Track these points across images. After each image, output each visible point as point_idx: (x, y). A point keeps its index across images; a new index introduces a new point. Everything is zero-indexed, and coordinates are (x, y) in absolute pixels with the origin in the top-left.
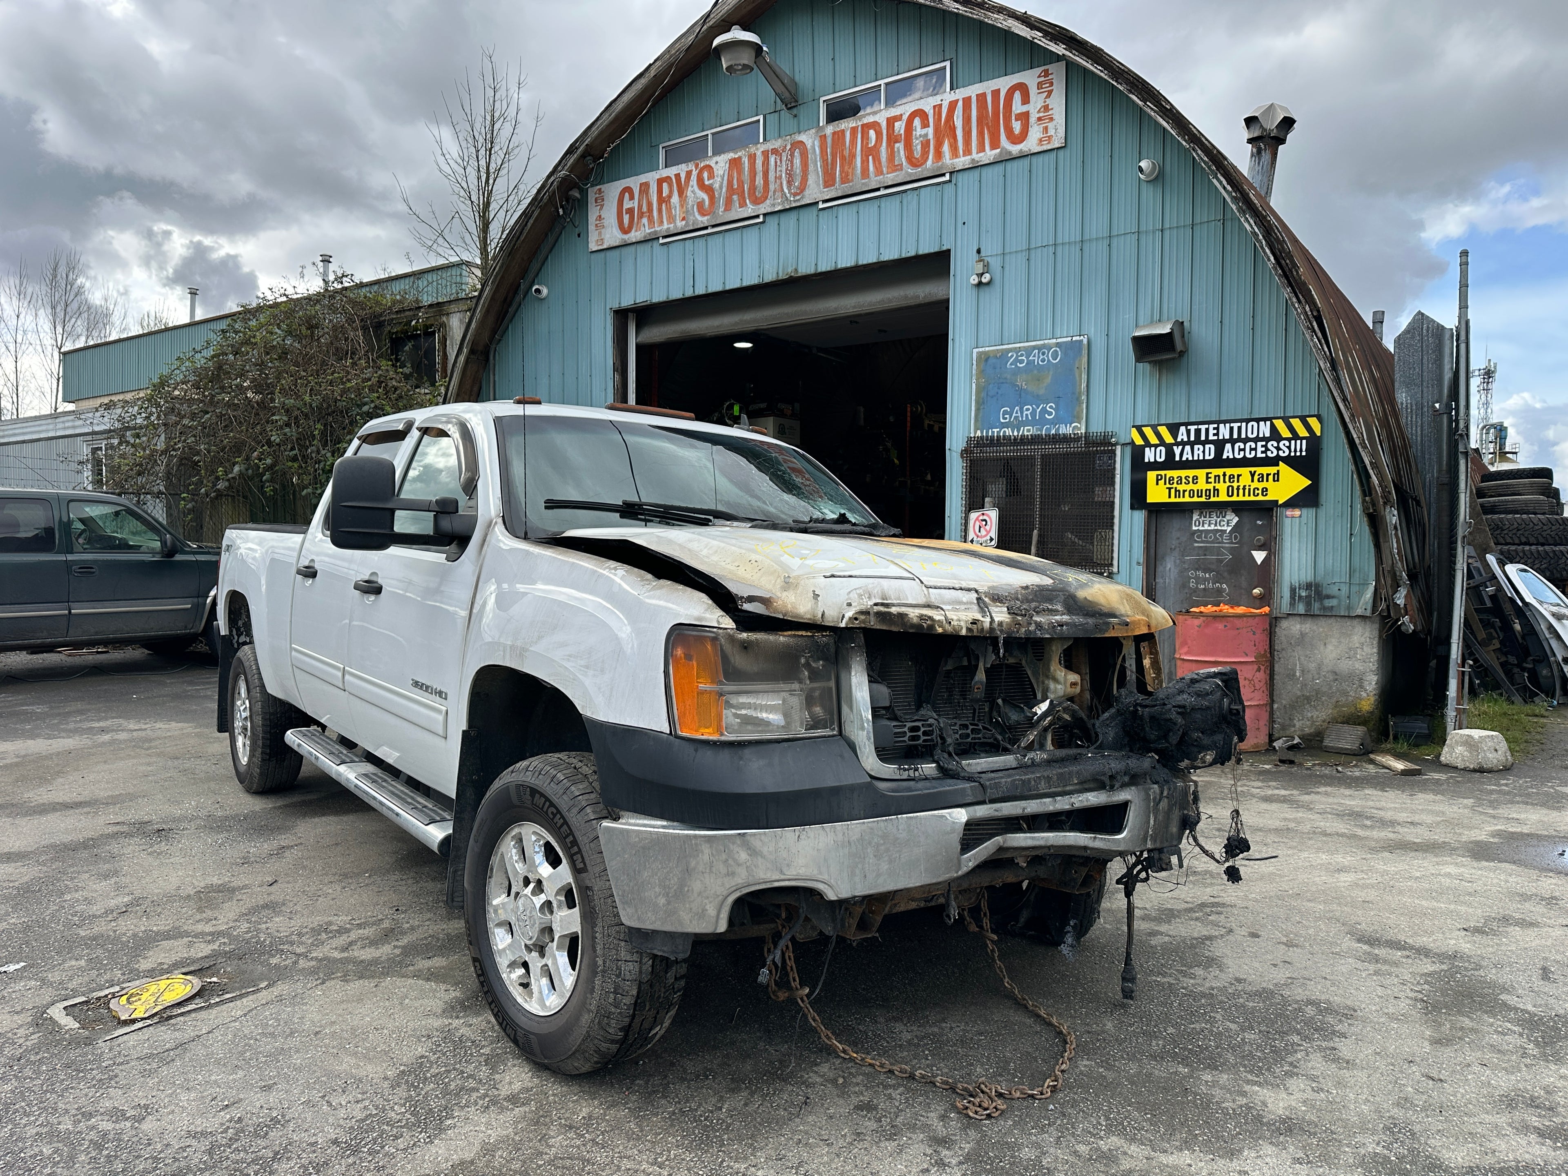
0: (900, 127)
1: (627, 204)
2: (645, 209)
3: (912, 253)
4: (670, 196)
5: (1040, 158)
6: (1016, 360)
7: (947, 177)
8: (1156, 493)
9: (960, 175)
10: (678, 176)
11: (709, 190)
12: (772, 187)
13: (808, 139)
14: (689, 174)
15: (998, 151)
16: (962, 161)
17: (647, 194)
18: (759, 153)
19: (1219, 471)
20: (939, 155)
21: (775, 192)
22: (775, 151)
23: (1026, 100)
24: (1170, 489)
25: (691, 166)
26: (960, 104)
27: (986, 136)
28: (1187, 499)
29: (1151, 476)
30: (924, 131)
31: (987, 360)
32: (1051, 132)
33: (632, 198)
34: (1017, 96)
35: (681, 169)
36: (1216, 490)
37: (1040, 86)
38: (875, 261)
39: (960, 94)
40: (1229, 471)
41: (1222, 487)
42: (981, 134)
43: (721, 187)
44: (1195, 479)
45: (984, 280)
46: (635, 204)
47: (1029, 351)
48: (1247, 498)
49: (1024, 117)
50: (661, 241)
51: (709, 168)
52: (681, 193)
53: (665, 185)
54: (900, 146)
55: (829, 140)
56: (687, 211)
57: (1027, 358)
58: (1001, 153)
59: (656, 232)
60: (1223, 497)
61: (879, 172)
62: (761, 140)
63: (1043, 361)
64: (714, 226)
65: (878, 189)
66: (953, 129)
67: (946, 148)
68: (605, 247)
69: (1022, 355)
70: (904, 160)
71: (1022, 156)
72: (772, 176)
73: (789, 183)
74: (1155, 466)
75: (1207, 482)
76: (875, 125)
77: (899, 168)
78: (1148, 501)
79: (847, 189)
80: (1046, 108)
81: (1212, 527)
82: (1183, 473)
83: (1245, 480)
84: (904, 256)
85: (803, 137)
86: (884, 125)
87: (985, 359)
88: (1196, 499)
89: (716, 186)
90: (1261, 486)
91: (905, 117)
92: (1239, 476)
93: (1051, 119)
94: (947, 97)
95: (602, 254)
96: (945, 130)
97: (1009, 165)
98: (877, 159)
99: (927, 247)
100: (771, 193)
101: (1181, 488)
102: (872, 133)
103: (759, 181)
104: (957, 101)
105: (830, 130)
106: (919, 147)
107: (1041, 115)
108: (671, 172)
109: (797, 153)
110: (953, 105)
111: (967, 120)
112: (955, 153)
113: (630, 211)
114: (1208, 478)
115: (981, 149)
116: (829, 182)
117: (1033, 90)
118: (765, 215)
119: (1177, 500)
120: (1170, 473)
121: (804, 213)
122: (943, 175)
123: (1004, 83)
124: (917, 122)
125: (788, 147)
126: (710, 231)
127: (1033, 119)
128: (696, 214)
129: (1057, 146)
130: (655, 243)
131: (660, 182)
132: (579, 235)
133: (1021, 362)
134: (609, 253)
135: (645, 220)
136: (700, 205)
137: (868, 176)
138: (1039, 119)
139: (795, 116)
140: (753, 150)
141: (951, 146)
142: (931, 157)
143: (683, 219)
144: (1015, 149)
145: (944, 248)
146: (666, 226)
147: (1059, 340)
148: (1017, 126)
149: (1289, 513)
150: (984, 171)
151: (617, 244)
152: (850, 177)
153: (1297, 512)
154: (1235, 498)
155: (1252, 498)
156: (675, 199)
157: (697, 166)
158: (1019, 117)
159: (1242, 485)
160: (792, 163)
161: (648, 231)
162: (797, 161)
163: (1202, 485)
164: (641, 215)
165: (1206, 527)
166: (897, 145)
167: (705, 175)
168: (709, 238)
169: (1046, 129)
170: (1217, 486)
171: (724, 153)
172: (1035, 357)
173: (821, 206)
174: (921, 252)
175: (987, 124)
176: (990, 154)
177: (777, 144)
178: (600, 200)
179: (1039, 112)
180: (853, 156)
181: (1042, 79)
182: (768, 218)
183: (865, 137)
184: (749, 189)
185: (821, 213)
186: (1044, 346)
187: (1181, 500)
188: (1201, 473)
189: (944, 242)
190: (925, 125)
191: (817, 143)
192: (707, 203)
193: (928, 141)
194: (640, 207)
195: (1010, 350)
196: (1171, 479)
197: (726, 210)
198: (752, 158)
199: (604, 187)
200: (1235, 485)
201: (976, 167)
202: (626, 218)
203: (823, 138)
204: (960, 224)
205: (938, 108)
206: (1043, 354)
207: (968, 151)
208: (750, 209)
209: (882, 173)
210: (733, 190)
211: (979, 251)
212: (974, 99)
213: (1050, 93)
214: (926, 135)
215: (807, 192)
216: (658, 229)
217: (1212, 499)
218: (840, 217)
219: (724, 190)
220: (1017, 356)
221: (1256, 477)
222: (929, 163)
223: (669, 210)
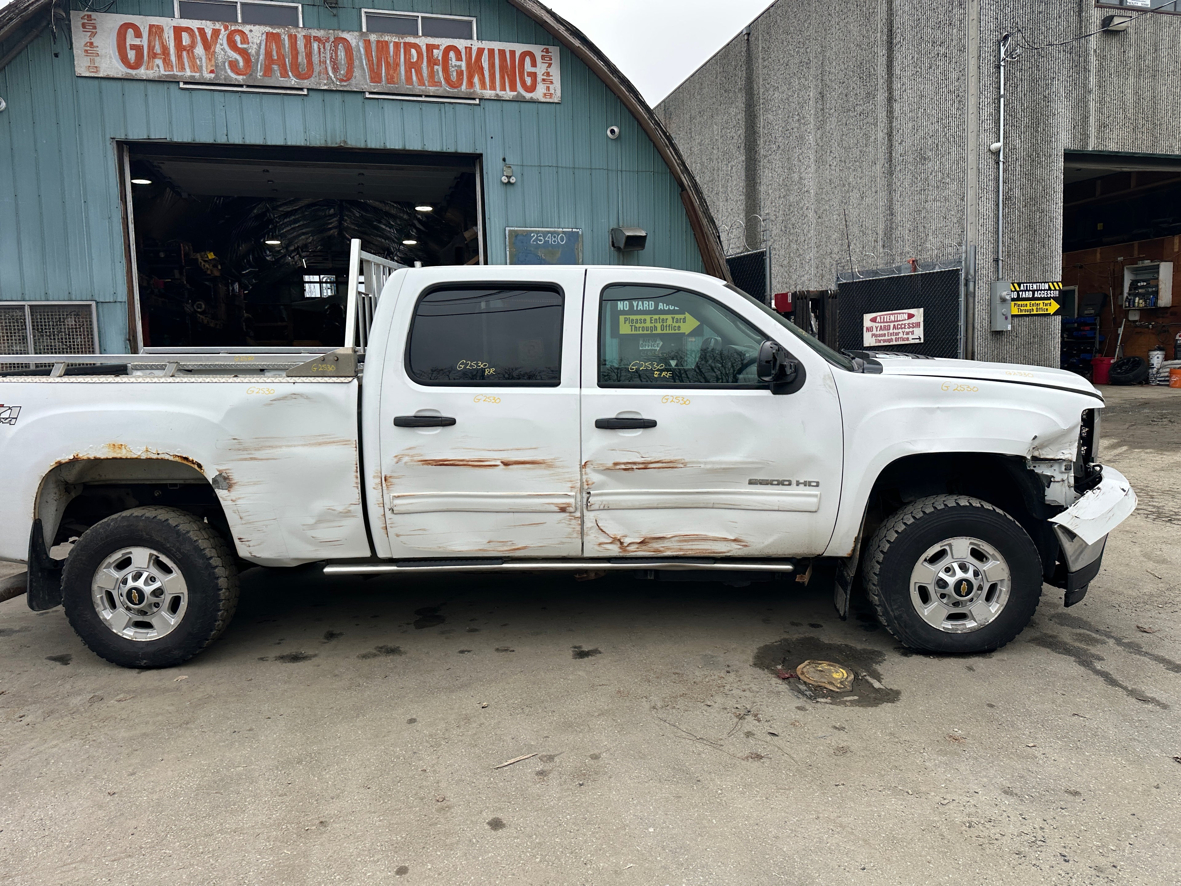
0: (438, 53)
1: (131, 39)
2: (158, 49)
3: (452, 150)
4: (193, 45)
5: (545, 105)
6: (537, 239)
7: (477, 101)
8: (625, 329)
9: (487, 102)
10: (201, 31)
11: (244, 53)
12: (317, 69)
13: (352, 38)
14: (216, 33)
15: (515, 93)
16: (489, 93)
17: (161, 37)
18: (299, 36)
19: (657, 317)
20: (471, 84)
21: (320, 73)
22: (317, 39)
23: (534, 64)
24: (632, 326)
25: (218, 26)
26: (486, 52)
27: (506, 80)
28: (641, 332)
29: (622, 318)
30: (458, 63)
31: (516, 236)
32: (552, 91)
33: (138, 34)
34: (528, 60)
35: (208, 26)
36: (656, 327)
37: (543, 57)
38: (420, 149)
39: (487, 45)
40: (662, 317)
41: (658, 325)
42: (502, 78)
43: (258, 53)
44: (645, 320)
45: (511, 181)
46: (145, 42)
47: (545, 234)
48: (670, 332)
49: (533, 75)
50: (182, 85)
51: (242, 33)
52: (207, 46)
53: (185, 36)
54: (438, 68)
55: (374, 46)
56: (217, 66)
57: (544, 238)
58: (517, 96)
59: (174, 76)
60: (659, 331)
61: (421, 82)
62: (301, 25)
63: (555, 241)
64: (248, 86)
65: (420, 96)
66: (482, 68)
67: (476, 80)
68: (101, 75)
69: (540, 236)
70: (442, 79)
71: (532, 101)
72: (315, 59)
73: (335, 70)
74: (624, 312)
75: (651, 323)
76: (416, 46)
77: (438, 84)
78: (621, 333)
79: (391, 88)
80: (548, 74)
81: (650, 348)
82: (638, 317)
83: (670, 322)
84: (445, 150)
85: (345, 35)
86: (424, 48)
87: (514, 235)
88: (645, 332)
89: (253, 51)
90: (677, 325)
91: (442, 48)
92: (667, 319)
93: (552, 83)
94: (476, 44)
95: (96, 82)
96: (475, 67)
97: (523, 105)
98: (419, 73)
99: (464, 148)
100: (315, 73)
101: (637, 325)
102: (413, 51)
103: (302, 58)
104: (484, 49)
105: (373, 37)
106: (455, 74)
107: (545, 77)
108: (194, 24)
109: (340, 46)
110: (480, 51)
111: (492, 66)
112: (483, 86)
113: (138, 49)
114: (651, 320)
115: (503, 89)
116: (376, 77)
117: (539, 60)
118: (308, 89)
119: (636, 333)
120: (632, 317)
121: (349, 98)
122: (474, 99)
123: (519, 48)
124: (452, 54)
125: (332, 39)
126: (244, 89)
127: (540, 78)
128: (229, 71)
129: (556, 101)
130: (173, 87)
131: (178, 31)
132: (56, 55)
133: (541, 240)
134: (104, 83)
135: (159, 62)
136: (233, 65)
137: (412, 84)
138: (544, 80)
139: (335, 15)
140: (293, 31)
141: (480, 80)
142: (464, 83)
143: (212, 72)
144: (528, 96)
145: (478, 152)
146: (188, 73)
147: (564, 230)
148: (529, 81)
149: (690, 339)
150: (505, 103)
151: (120, 76)
152: (395, 80)
153: (694, 339)
154: (665, 332)
155: (673, 332)
156: (199, 50)
157: (226, 28)
158: (530, 74)
159: (668, 324)
160: (336, 54)
161: (163, 72)
162: (342, 54)
163: (648, 324)
164: (153, 55)
165: (647, 348)
166: (436, 67)
167: (238, 38)
168: (243, 95)
169: (548, 88)
170: (656, 325)
171: (260, 24)
172: (549, 239)
173: (368, 95)
174: (459, 151)
175: (507, 72)
176: (509, 94)
177: (320, 33)
178: (91, 27)
179: (543, 75)
180: (398, 65)
181: (544, 54)
182: (311, 93)
183: (407, 53)
184: (291, 65)
185: (366, 101)
186: (555, 232)
187: (638, 332)
188: (648, 317)
189: (477, 147)
190: (459, 58)
191: (361, 44)
192: (241, 63)
193: (462, 72)
194: (151, 48)
195: (532, 232)
196: (633, 320)
197: (265, 75)
198: (293, 39)
199: (94, 15)
200: (665, 324)
201: (498, 100)
202: (131, 55)
203: (367, 43)
204: (489, 138)
205: (469, 50)
206: (555, 237)
207: (493, 88)
208: (293, 81)
209: (424, 85)
210: (273, 60)
211: (504, 160)
212: (496, 52)
213: (550, 65)
214: (460, 66)
215: (353, 81)
216: (179, 74)
217: (654, 332)
218: (386, 109)
219: (262, 57)
220: (537, 236)
221: (675, 320)
222: (464, 87)
223: (192, 58)
